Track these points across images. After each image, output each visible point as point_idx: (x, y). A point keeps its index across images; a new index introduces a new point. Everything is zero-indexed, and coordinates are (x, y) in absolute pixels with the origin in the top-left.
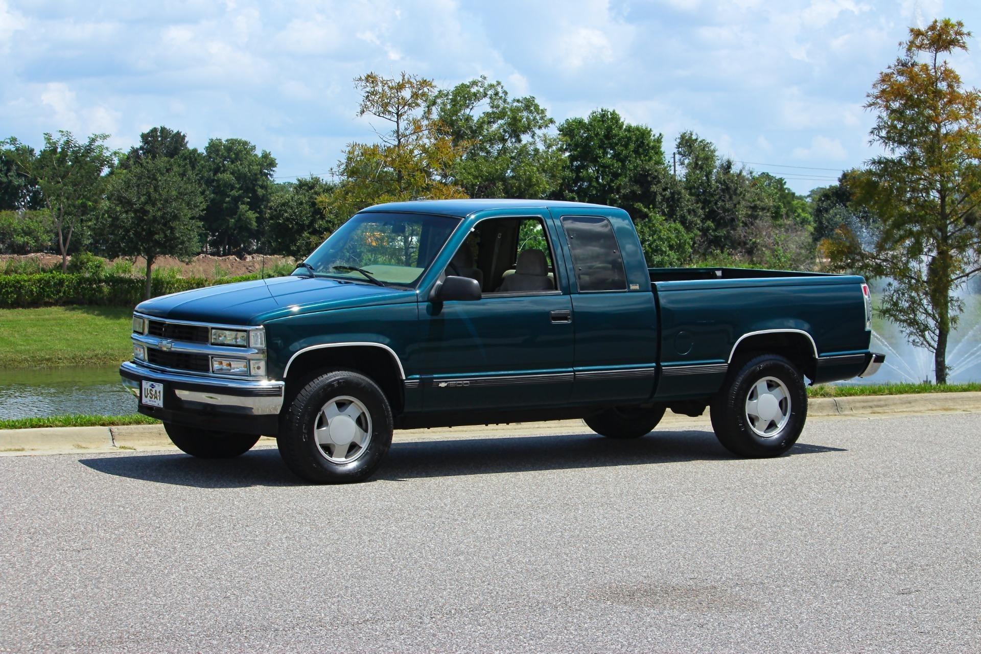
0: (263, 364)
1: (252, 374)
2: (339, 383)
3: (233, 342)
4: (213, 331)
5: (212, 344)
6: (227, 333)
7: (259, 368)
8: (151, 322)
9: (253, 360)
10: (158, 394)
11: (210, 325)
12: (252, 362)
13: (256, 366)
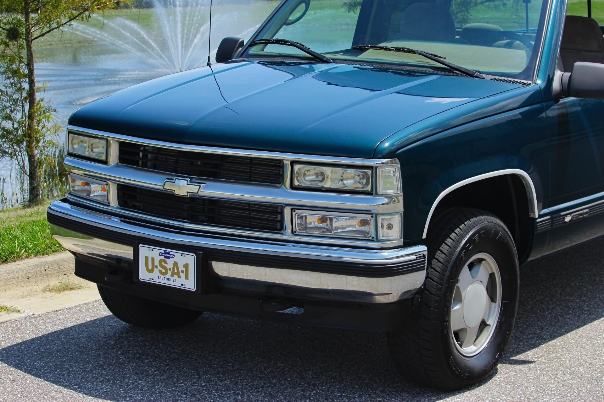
0: (397, 221)
1: (380, 237)
2: (480, 235)
3: (338, 185)
4: (297, 167)
5: (293, 187)
6: (328, 171)
7: (390, 227)
8: (122, 145)
9: (382, 214)
10: (181, 268)
11: (287, 157)
12: (380, 219)
13: (385, 224)
